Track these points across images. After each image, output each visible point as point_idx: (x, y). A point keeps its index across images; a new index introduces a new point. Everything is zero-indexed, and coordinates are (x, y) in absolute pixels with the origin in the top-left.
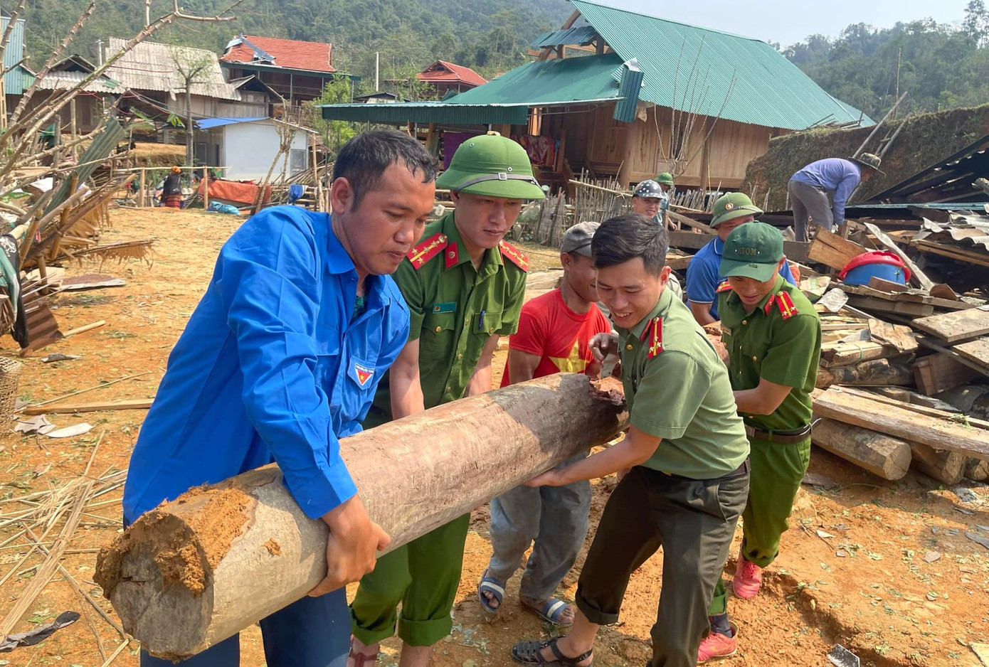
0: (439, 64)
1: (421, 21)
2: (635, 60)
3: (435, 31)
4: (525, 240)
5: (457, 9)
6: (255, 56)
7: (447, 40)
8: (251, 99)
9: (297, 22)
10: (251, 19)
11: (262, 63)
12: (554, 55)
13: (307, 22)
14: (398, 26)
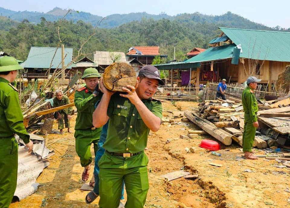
0: (195, 49)
1: (192, 35)
2: (240, 45)
3: (196, 38)
4: (199, 101)
5: (205, 30)
6: (137, 52)
7: (200, 41)
8: (134, 65)
9: (152, 40)
10: (139, 41)
11: (139, 54)
12: (217, 45)
13: (156, 40)
14: (184, 38)
